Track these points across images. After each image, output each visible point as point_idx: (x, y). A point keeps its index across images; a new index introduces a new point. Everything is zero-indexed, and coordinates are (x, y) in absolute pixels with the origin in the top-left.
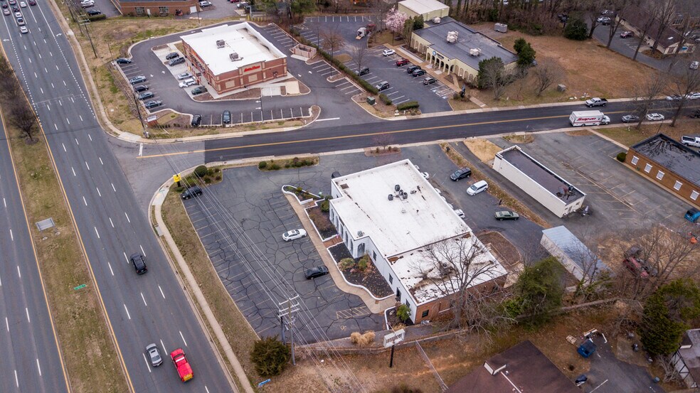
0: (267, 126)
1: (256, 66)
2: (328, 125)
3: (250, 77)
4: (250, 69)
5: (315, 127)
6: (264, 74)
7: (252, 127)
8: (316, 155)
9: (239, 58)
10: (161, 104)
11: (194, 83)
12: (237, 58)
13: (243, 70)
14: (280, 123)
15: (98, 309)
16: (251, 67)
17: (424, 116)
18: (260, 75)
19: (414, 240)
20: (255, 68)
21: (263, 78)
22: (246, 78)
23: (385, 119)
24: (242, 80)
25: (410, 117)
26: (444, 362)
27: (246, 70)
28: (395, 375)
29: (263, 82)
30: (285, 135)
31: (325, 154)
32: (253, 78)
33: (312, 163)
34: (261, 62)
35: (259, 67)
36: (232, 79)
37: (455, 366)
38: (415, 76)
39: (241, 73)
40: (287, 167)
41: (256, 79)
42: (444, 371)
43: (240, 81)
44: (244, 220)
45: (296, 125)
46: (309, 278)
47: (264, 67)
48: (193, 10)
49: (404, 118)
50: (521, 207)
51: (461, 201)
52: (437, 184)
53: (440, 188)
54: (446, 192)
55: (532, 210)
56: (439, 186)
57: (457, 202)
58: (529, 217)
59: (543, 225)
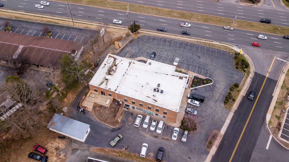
0: (278, 110)
5: (262, 130)
33: (225, 103)
44: (200, 58)
50: (114, 154)
51: (145, 137)
52: (165, 139)
53: (161, 137)
54: (156, 137)
55: (107, 155)
56: (163, 138)
57: (146, 135)
58: (106, 150)
59: (97, 149)
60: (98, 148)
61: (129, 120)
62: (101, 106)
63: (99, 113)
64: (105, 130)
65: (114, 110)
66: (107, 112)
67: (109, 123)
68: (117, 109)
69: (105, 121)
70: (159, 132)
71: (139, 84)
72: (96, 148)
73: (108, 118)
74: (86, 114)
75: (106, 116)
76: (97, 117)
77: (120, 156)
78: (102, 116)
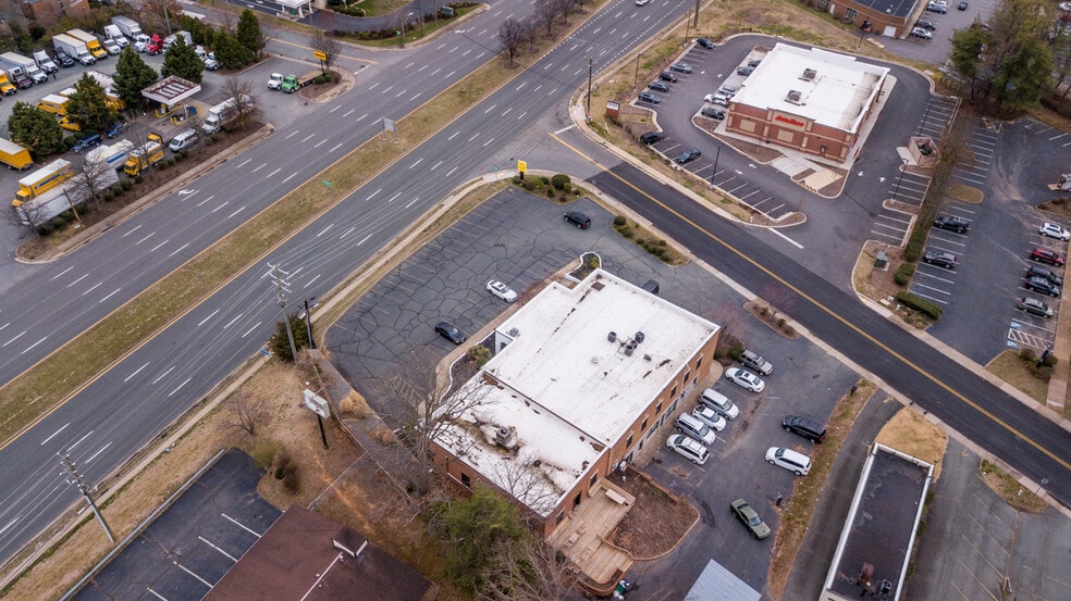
0: (707, 193)
1: (798, 120)
2: (772, 244)
3: (781, 132)
4: (786, 120)
5: (754, 234)
6: (806, 139)
7: (690, 183)
8: (693, 257)
9: (799, 103)
10: (656, 103)
11: (724, 103)
12: (797, 100)
13: (776, 115)
14: (727, 200)
15: (317, 211)
16: (789, 118)
17: (922, 335)
18: (798, 137)
19: (546, 389)
20: (793, 122)
21: (800, 145)
22: (774, 130)
23: (858, 294)
24: (767, 129)
25: (899, 321)
26: (358, 500)
27: (779, 118)
28: (315, 456)
29: (799, 150)
30: (708, 216)
31: (706, 266)
32: (783, 136)
33: (667, 260)
34: (809, 120)
35: (802, 125)
36: (753, 120)
37: (359, 516)
38: (1028, 286)
39: (769, 118)
40: (640, 242)
41: (790, 141)
42: (345, 506)
43: (763, 129)
44: (502, 245)
45: (737, 216)
46: (437, 330)
47: (809, 129)
48: (890, 31)
49: (887, 314)
50: (795, 536)
51: (740, 451)
52: (756, 408)
53: (749, 415)
54: (745, 426)
55: (799, 555)
56: (753, 412)
57: (735, 447)
58: (779, 555)
59: (773, 582)
60: (769, 577)
61: (676, 475)
62: (622, 526)
63: (646, 541)
64: (707, 543)
65: (646, 494)
66: (646, 516)
67: (686, 525)
68: (645, 484)
69: (676, 535)
70: (734, 411)
71: (589, 381)
72: (770, 583)
73: (669, 521)
74: (638, 584)
75: (660, 522)
76: (655, 553)
77: (804, 523)
78: (658, 535)
